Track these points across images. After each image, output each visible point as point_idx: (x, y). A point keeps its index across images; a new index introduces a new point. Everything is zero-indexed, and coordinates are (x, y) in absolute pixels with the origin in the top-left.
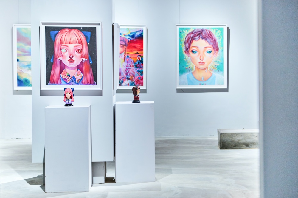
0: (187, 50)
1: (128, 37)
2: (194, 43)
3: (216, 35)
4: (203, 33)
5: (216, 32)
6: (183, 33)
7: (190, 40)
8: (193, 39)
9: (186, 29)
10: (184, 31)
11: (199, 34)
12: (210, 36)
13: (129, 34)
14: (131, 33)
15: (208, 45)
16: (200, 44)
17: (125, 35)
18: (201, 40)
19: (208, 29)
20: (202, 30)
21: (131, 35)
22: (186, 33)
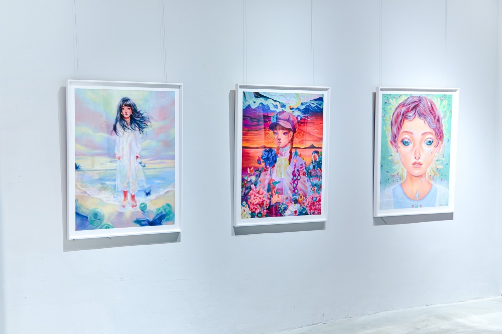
1: (297, 113)
2: (407, 125)
4: (421, 105)
5: (441, 104)
6: (390, 104)
7: (400, 119)
8: (405, 116)
9: (395, 97)
10: (391, 100)
11: (415, 107)
12: (432, 110)
13: (299, 105)
14: (302, 104)
15: (428, 129)
16: (416, 126)
17: (291, 109)
18: (417, 118)
19: (429, 97)
20: (420, 100)
21: (303, 107)
22: (395, 103)
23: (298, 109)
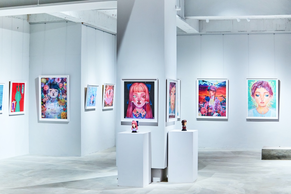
0: (253, 94)
1: (217, 86)
2: (258, 90)
3: (271, 84)
4: (263, 84)
5: (271, 83)
6: (251, 83)
7: (255, 88)
8: (257, 87)
9: (253, 81)
10: (251, 82)
11: (261, 84)
12: (268, 85)
13: (217, 84)
14: (218, 83)
15: (266, 91)
16: (261, 90)
17: (215, 85)
18: (262, 88)
19: (266, 81)
20: (263, 82)
21: (219, 84)
22: (253, 83)
23: (217, 85)
